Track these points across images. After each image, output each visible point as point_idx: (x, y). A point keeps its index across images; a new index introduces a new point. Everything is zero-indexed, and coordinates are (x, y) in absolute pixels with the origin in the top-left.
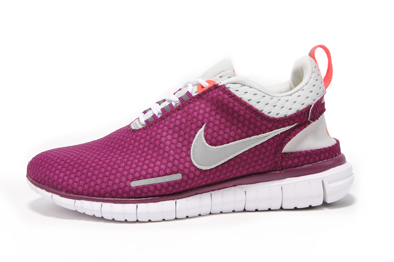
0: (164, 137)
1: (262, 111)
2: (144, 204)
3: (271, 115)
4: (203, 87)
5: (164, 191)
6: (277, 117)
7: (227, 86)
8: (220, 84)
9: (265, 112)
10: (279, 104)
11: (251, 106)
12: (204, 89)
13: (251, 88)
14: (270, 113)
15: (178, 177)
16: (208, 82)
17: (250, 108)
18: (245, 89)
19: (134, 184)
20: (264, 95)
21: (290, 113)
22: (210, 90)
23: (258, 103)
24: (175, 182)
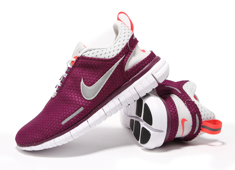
0: (67, 94)
1: (105, 58)
2: (73, 130)
3: (110, 58)
4: (73, 62)
5: (79, 119)
6: (114, 57)
7: (83, 55)
8: (80, 56)
9: (107, 58)
10: (112, 50)
11: (98, 58)
12: (74, 62)
13: (94, 50)
14: (109, 57)
15: (82, 109)
16: (74, 58)
17: (99, 60)
18: (92, 51)
19: (63, 123)
20: (103, 50)
21: (118, 52)
22: (77, 61)
23: (101, 55)
24: (82, 112)
